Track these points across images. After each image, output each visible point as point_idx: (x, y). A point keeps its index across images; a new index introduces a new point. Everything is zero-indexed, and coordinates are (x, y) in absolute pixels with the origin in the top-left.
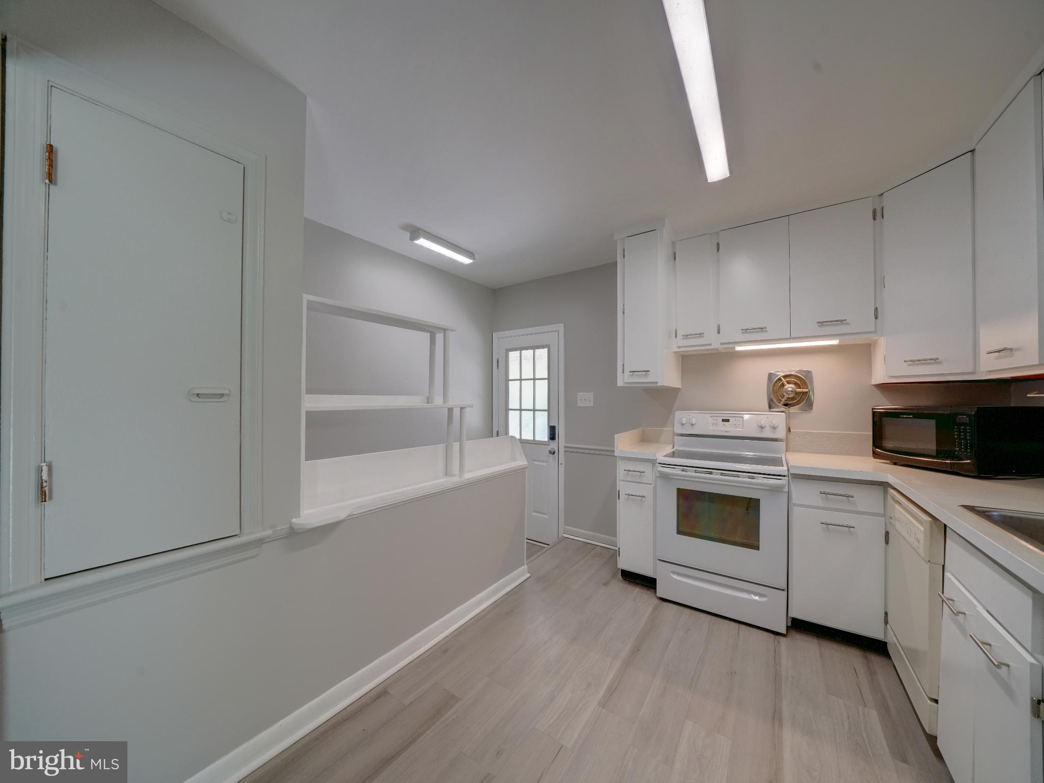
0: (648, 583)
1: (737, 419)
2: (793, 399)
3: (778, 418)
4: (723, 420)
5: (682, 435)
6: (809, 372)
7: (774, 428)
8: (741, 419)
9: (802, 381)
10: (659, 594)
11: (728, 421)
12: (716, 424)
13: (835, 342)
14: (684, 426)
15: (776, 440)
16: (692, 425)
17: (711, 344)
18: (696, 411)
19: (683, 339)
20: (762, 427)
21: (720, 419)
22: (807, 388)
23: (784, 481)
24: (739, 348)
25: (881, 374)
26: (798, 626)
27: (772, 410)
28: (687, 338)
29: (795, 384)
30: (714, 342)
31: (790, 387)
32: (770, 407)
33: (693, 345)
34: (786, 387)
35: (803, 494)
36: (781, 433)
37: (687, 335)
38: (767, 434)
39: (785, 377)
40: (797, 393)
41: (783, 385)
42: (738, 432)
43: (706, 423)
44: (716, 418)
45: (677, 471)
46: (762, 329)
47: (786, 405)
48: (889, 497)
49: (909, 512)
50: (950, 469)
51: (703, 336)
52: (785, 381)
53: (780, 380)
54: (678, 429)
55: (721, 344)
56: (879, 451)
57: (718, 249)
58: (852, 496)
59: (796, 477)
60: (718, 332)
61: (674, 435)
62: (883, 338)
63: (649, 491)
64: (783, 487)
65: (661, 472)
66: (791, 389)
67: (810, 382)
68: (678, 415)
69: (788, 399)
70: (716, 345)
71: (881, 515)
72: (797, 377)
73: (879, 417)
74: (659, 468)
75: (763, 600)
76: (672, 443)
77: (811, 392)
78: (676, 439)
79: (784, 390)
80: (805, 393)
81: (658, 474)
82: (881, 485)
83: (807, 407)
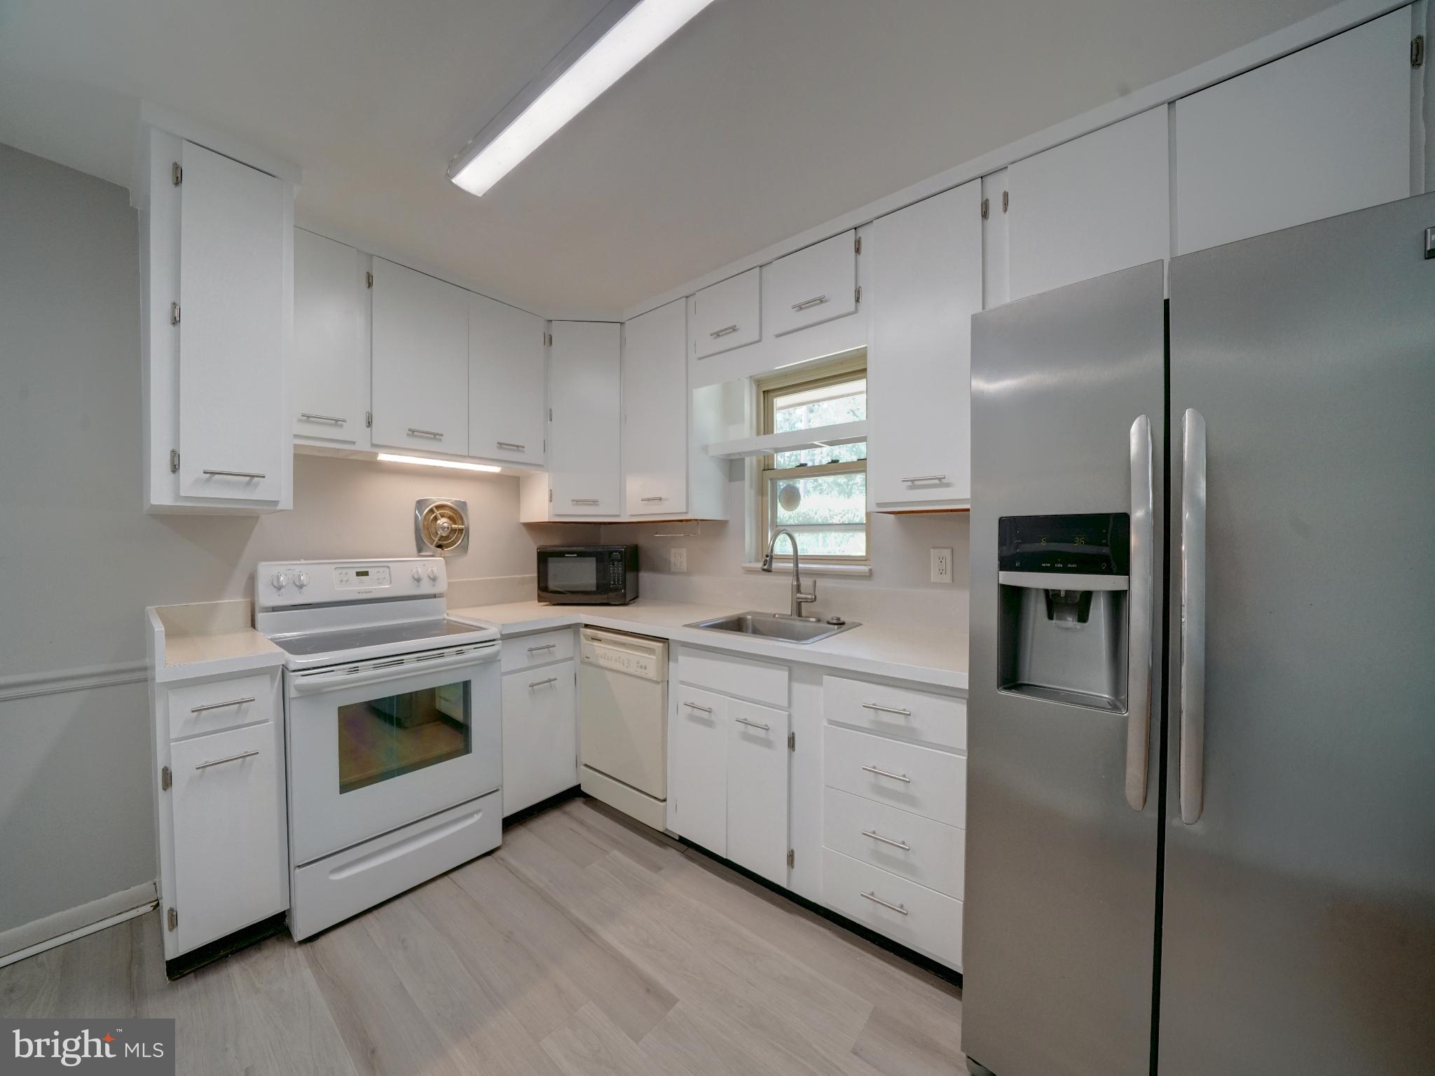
1: (381, 570)
2: (447, 538)
3: (435, 564)
4: (358, 574)
5: (274, 609)
6: (465, 503)
8: (387, 570)
9: (456, 514)
10: (300, 935)
11: (366, 574)
12: (347, 581)
13: (496, 469)
14: (282, 590)
15: (435, 596)
16: (301, 587)
17: (353, 443)
18: (303, 561)
19: (300, 421)
20: (418, 580)
21: (353, 572)
22: (463, 524)
23: (498, 646)
24: (383, 457)
25: (540, 509)
27: (421, 554)
28: (307, 421)
29: (450, 518)
30: (355, 437)
31: (443, 522)
32: (420, 550)
33: (322, 437)
34: (439, 522)
35: (513, 657)
36: (441, 587)
37: (309, 417)
38: (426, 588)
39: (438, 507)
40: (454, 531)
41: (436, 519)
42: (384, 589)
44: (344, 571)
45: (339, 676)
46: (436, 436)
47: (440, 546)
48: (582, 637)
49: (623, 645)
50: (606, 601)
51: (342, 426)
52: (437, 513)
53: (431, 511)
54: (266, 597)
55: (373, 445)
56: (547, 593)
57: (370, 285)
58: (554, 646)
59: (507, 637)
60: (369, 424)
61: (257, 611)
62: (547, 474)
63: (264, 739)
64: (497, 654)
65: (299, 689)
66: (446, 525)
67: (467, 516)
68: (266, 571)
69: (442, 538)
70: (363, 446)
71: (571, 659)
72: (451, 508)
73: (544, 557)
74: (297, 680)
75: (477, 817)
76: (253, 625)
77: (467, 529)
78: (260, 617)
79: (437, 526)
80: (461, 531)
81: (292, 693)
82: (574, 628)
83: (464, 548)
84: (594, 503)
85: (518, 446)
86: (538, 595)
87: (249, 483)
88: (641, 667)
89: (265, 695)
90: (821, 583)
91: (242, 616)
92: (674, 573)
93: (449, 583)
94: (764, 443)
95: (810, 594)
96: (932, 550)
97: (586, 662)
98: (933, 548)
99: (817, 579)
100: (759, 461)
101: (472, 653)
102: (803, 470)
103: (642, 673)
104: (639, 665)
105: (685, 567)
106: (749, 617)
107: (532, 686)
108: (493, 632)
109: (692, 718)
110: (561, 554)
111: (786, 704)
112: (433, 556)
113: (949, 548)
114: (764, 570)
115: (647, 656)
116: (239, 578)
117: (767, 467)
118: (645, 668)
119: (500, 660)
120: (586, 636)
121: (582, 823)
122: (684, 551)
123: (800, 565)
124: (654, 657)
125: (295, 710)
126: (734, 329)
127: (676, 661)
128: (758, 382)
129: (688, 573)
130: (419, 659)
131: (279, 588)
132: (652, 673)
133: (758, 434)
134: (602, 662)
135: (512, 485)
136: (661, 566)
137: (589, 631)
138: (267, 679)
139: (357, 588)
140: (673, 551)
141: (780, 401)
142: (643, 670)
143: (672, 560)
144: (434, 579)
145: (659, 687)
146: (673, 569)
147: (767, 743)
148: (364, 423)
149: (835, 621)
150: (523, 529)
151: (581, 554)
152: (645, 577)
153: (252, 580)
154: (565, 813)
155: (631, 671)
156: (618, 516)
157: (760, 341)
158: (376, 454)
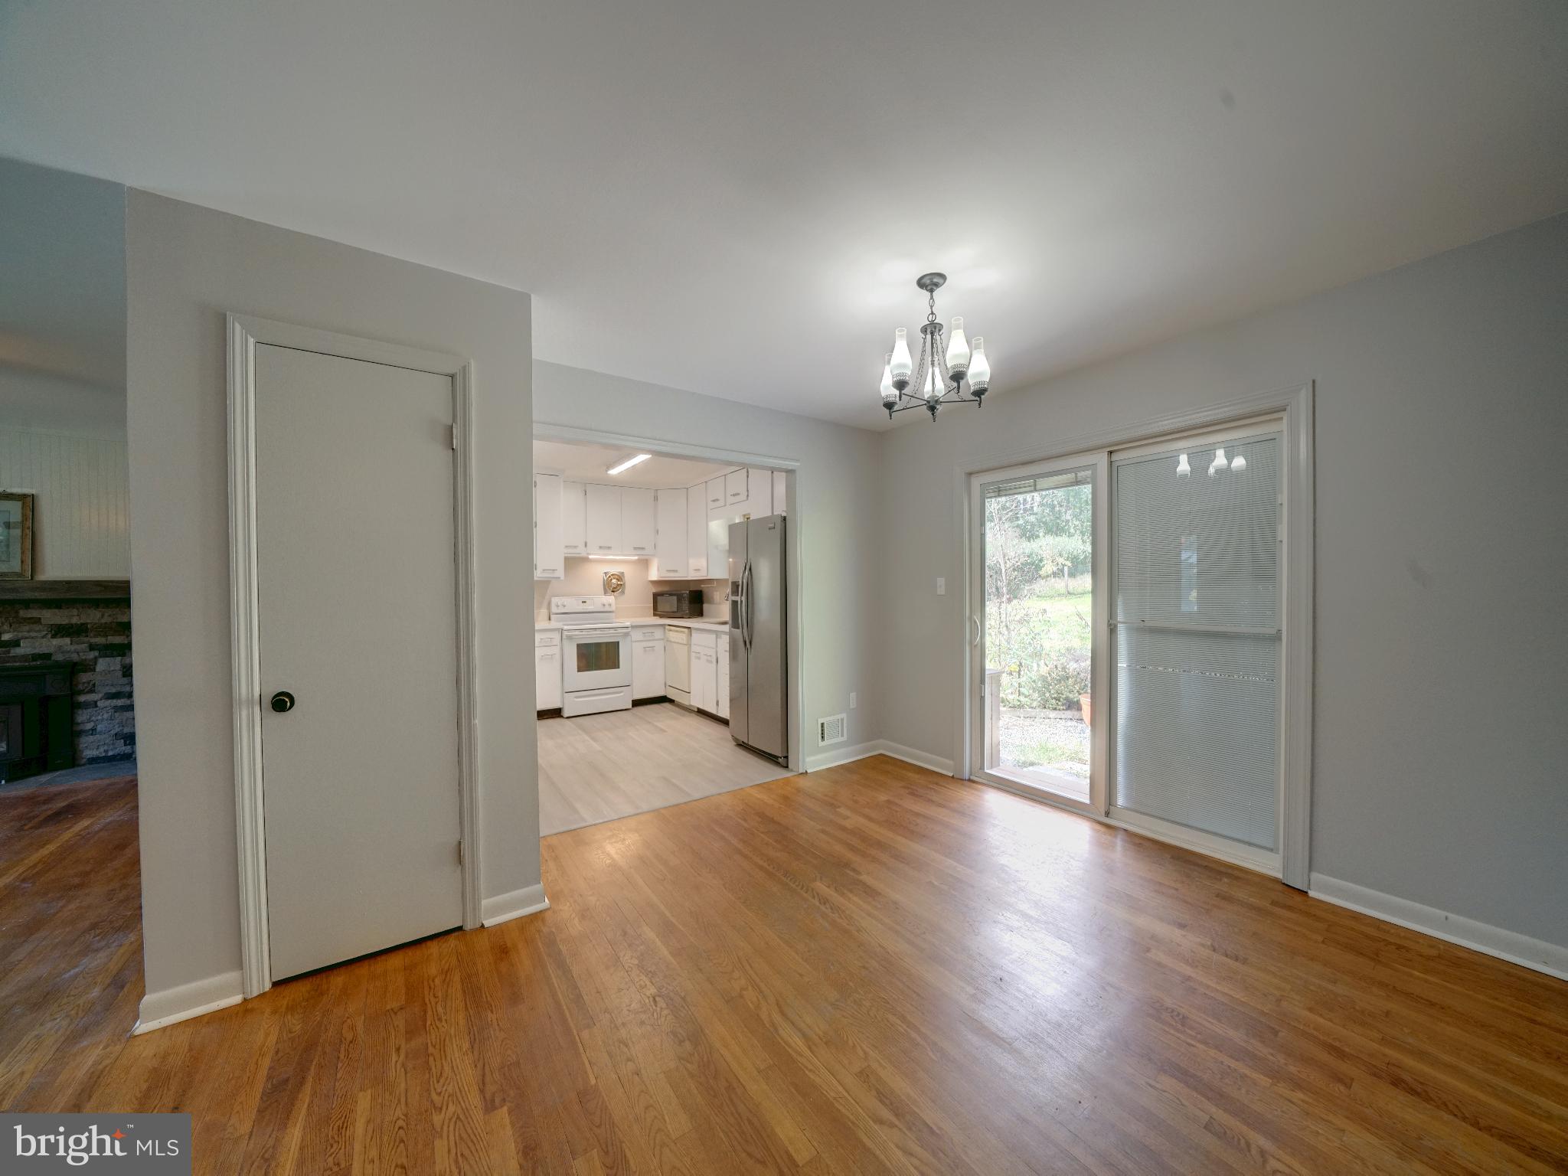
0: (556, 713)
1: (591, 600)
2: (616, 588)
3: (611, 599)
4: (583, 602)
6: (623, 573)
7: (610, 605)
8: (593, 600)
9: (620, 577)
10: (566, 715)
11: (585, 602)
12: (579, 605)
13: (636, 558)
14: (559, 607)
15: (610, 612)
16: (564, 606)
17: (581, 553)
18: (566, 597)
20: (604, 605)
21: (581, 602)
22: (623, 582)
23: (630, 630)
24: (590, 557)
25: (654, 575)
26: (637, 703)
27: (606, 595)
28: (567, 547)
29: (618, 579)
30: (581, 551)
31: (614, 581)
32: (605, 593)
33: (572, 552)
35: (636, 635)
36: (613, 608)
38: (607, 609)
39: (612, 575)
40: (618, 585)
41: (612, 580)
42: (591, 608)
43: (572, 604)
44: (578, 601)
45: (577, 633)
46: (609, 548)
47: (613, 591)
48: (666, 630)
49: (678, 631)
50: (682, 616)
51: (578, 547)
52: (612, 577)
53: (610, 577)
54: (554, 610)
55: (589, 553)
56: (656, 612)
58: (655, 631)
59: (633, 627)
60: (586, 546)
62: (657, 559)
63: (556, 650)
64: (630, 633)
65: (567, 636)
66: (616, 582)
67: (624, 578)
68: (554, 600)
69: (614, 588)
70: (584, 554)
71: (663, 639)
72: (618, 575)
73: (656, 596)
74: (565, 633)
75: (622, 694)
76: (550, 619)
77: (624, 584)
78: (552, 617)
79: (612, 583)
80: (622, 585)
81: (564, 637)
82: (663, 626)
83: (623, 592)
84: (677, 571)
85: (644, 548)
86: (652, 612)
87: (553, 571)
89: (557, 636)
91: (547, 618)
92: (715, 604)
93: (616, 606)
97: (668, 640)
101: (620, 631)
107: (645, 648)
108: (629, 624)
109: (697, 658)
110: (663, 595)
111: (714, 646)
112: (610, 595)
119: (631, 636)
120: (668, 630)
121: (666, 706)
122: (718, 593)
124: (686, 635)
125: (565, 642)
127: (692, 636)
129: (720, 604)
130: (603, 631)
132: (685, 641)
134: (673, 640)
135: (645, 563)
136: (711, 602)
137: (668, 627)
139: (581, 608)
140: (715, 593)
143: (715, 597)
145: (686, 647)
148: (584, 546)
150: (651, 585)
151: (671, 595)
152: (705, 606)
153: (549, 604)
154: (660, 704)
156: (687, 577)
157: (725, 505)
158: (588, 556)
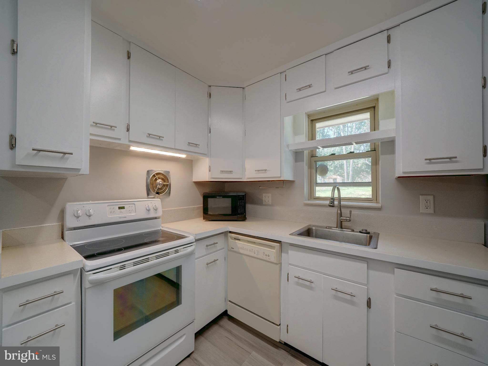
1: (131, 205)
2: (161, 189)
3: (155, 203)
4: (120, 208)
5: (75, 229)
6: (169, 172)
8: (133, 205)
9: (165, 177)
11: (123, 208)
12: (114, 212)
13: (183, 156)
14: (79, 218)
15: (156, 218)
16: (90, 216)
17: (120, 139)
18: (91, 202)
19: (92, 126)
20: (149, 210)
21: (117, 207)
22: (168, 182)
23: (194, 246)
24: (133, 148)
27: (149, 197)
28: (95, 126)
29: (162, 179)
31: (159, 181)
32: (148, 195)
34: (157, 181)
35: (200, 251)
36: (159, 213)
37: (97, 124)
38: (152, 215)
39: (157, 174)
40: (164, 185)
41: (156, 180)
42: (132, 216)
43: (103, 212)
44: (112, 207)
46: (160, 138)
47: (158, 193)
48: (229, 238)
49: (254, 243)
50: (236, 219)
51: (114, 130)
52: (157, 177)
53: (154, 176)
54: (70, 222)
55: (130, 141)
57: (129, 57)
58: (217, 243)
59: (197, 240)
60: (128, 130)
61: (65, 229)
62: (208, 158)
64: (194, 251)
65: (92, 282)
66: (161, 183)
67: (170, 179)
68: (71, 208)
69: (159, 189)
70: (124, 141)
71: (223, 248)
72: (163, 174)
73: (206, 198)
74: (90, 277)
75: (183, 338)
76: (63, 238)
77: (170, 185)
78: (66, 233)
79: (157, 183)
80: (167, 185)
81: (87, 285)
82: (226, 234)
83: (169, 194)
84: (231, 172)
85: (196, 145)
86: (203, 216)
87: (62, 158)
88: (266, 255)
89: (70, 288)
90: (354, 212)
91: (56, 233)
92: (265, 205)
93: (163, 211)
94: (311, 144)
95: (348, 217)
96: (420, 196)
97: (231, 250)
98: (420, 195)
99: (352, 210)
100: (309, 153)
101: (183, 252)
102: (333, 157)
103: (267, 258)
104: (265, 254)
105: (270, 203)
106: (314, 228)
107: (208, 264)
108: (191, 238)
109: (298, 284)
110: (214, 197)
112: (154, 198)
113: (432, 195)
114: (330, 206)
115: (270, 250)
116: (55, 212)
117: (313, 155)
118: (269, 256)
119: (195, 253)
120: (231, 238)
121: (230, 332)
122: (270, 195)
123: (342, 203)
124: (274, 251)
125: (89, 295)
126: (310, 86)
127: (287, 253)
128: (309, 116)
129: (272, 205)
130: (157, 257)
131: (78, 217)
132: (273, 258)
133: (309, 140)
134: (241, 251)
135: (190, 164)
136: (258, 202)
137: (233, 235)
138: (72, 276)
139: (118, 216)
140: (264, 195)
141: (319, 125)
142: (267, 257)
143: (264, 199)
144: (156, 210)
145: (278, 266)
146: (264, 203)
147: (352, 303)
148: (125, 130)
149: (364, 232)
150: (194, 184)
151: (224, 197)
153: (63, 212)
154: (221, 326)
155: (260, 256)
156: (241, 178)
157: (325, 91)
158: (129, 146)
